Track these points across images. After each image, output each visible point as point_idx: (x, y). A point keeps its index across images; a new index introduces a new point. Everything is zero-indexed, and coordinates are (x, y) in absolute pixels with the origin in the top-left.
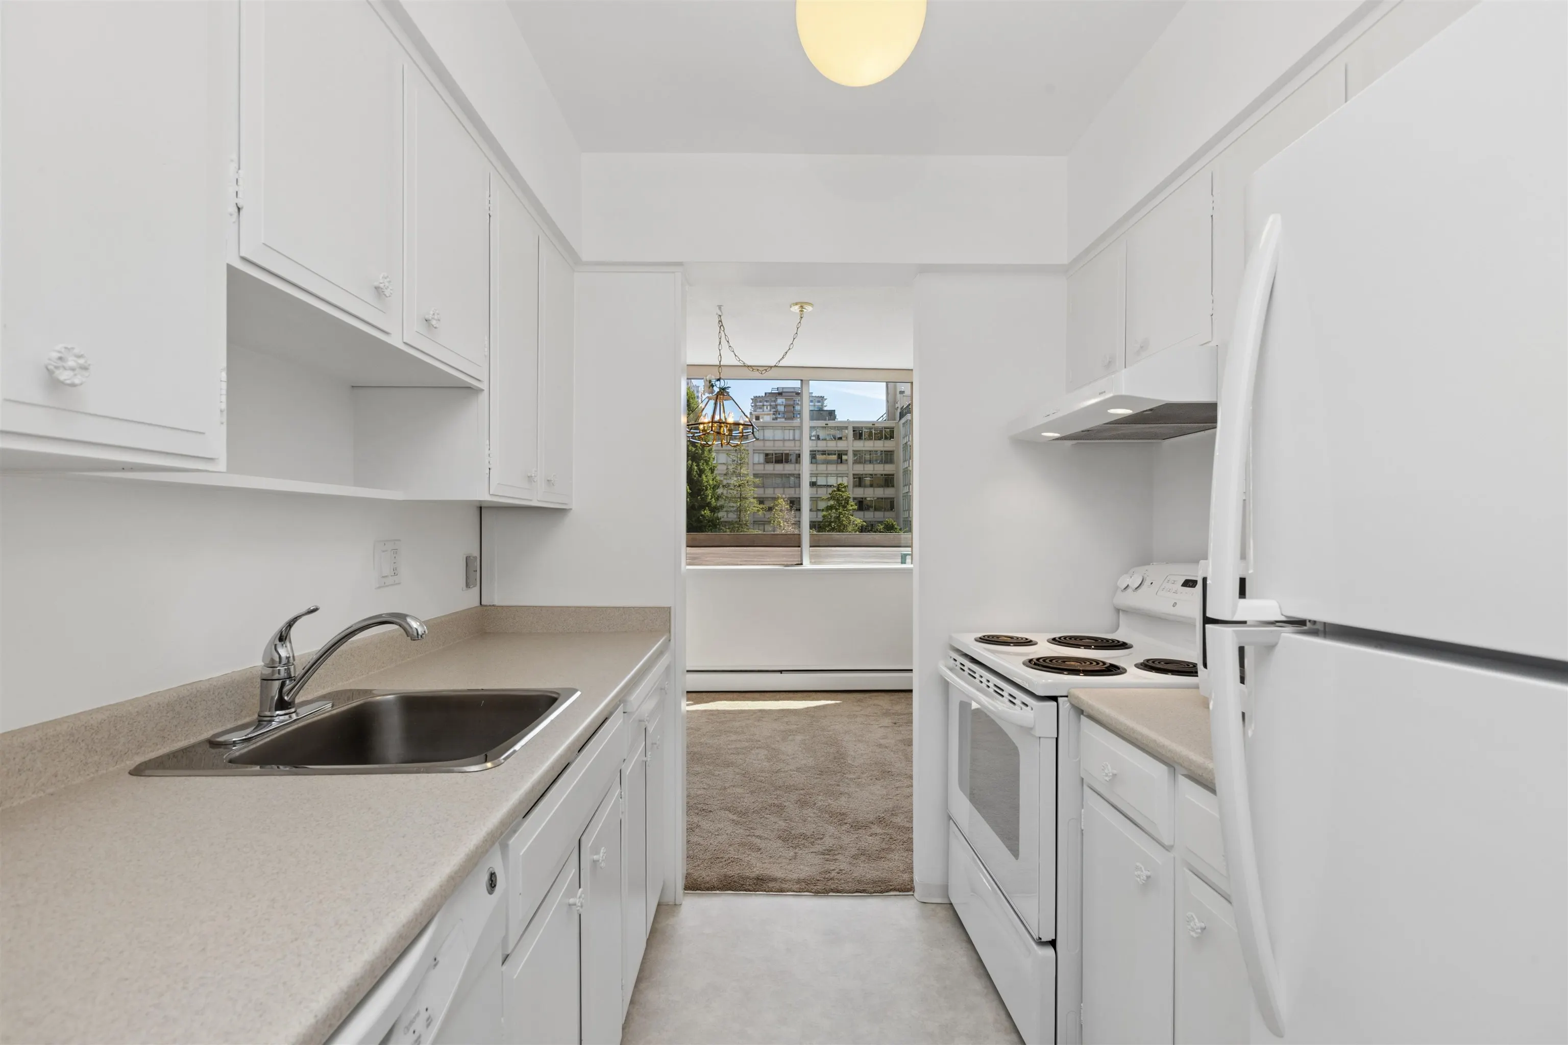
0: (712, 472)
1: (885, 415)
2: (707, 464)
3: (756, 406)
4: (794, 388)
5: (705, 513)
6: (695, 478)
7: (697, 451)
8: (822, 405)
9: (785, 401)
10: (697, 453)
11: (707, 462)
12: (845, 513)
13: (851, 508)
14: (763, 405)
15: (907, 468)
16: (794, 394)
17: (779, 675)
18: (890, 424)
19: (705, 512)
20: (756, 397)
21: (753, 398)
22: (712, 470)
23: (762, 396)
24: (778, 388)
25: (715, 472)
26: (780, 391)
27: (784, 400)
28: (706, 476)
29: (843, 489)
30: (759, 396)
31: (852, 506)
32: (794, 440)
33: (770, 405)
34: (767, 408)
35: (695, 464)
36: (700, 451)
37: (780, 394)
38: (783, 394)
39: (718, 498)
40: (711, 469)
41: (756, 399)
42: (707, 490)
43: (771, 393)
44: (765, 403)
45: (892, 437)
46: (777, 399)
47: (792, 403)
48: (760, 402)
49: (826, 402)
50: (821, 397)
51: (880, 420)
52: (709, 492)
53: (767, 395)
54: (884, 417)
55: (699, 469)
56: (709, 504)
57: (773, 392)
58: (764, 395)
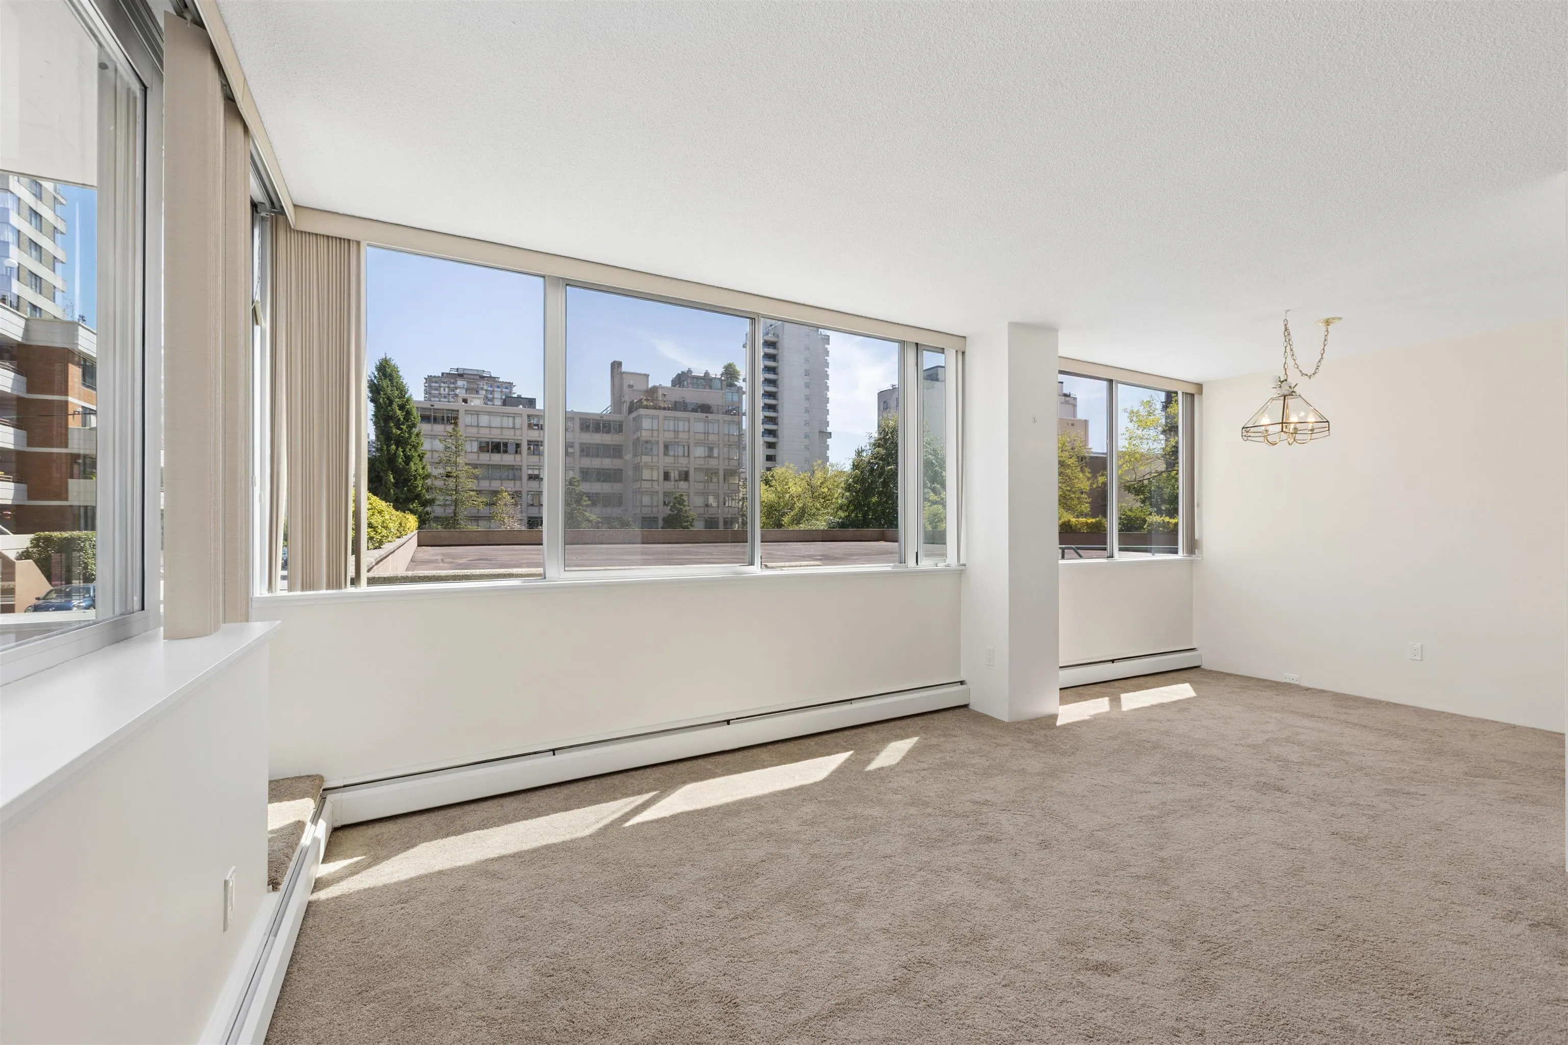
0: (421, 460)
1: (610, 408)
2: (416, 450)
3: (430, 386)
4: (478, 370)
5: (414, 507)
6: (401, 466)
7: (402, 435)
8: (510, 392)
9: (467, 383)
10: (402, 437)
11: (415, 447)
12: (579, 509)
13: (585, 503)
14: (440, 387)
15: (639, 463)
16: (478, 377)
17: (1110, 665)
18: (617, 417)
19: (415, 505)
20: (431, 376)
21: (427, 377)
22: (421, 457)
23: (438, 377)
24: (457, 369)
25: (424, 460)
26: (461, 372)
27: (465, 383)
28: (415, 464)
29: (576, 484)
30: (435, 377)
31: (585, 501)
32: (514, 428)
33: (449, 387)
34: (444, 391)
35: (400, 449)
36: (407, 435)
37: (461, 376)
38: (464, 376)
39: (428, 489)
40: (419, 456)
41: (430, 379)
42: (416, 479)
43: (450, 373)
44: (442, 385)
45: (621, 431)
46: (456, 381)
47: (475, 386)
48: (436, 382)
49: (514, 390)
50: (509, 383)
51: (604, 413)
52: (419, 482)
53: (445, 375)
54: (608, 409)
55: (405, 455)
56: (418, 496)
57: (451, 372)
58: (440, 375)
